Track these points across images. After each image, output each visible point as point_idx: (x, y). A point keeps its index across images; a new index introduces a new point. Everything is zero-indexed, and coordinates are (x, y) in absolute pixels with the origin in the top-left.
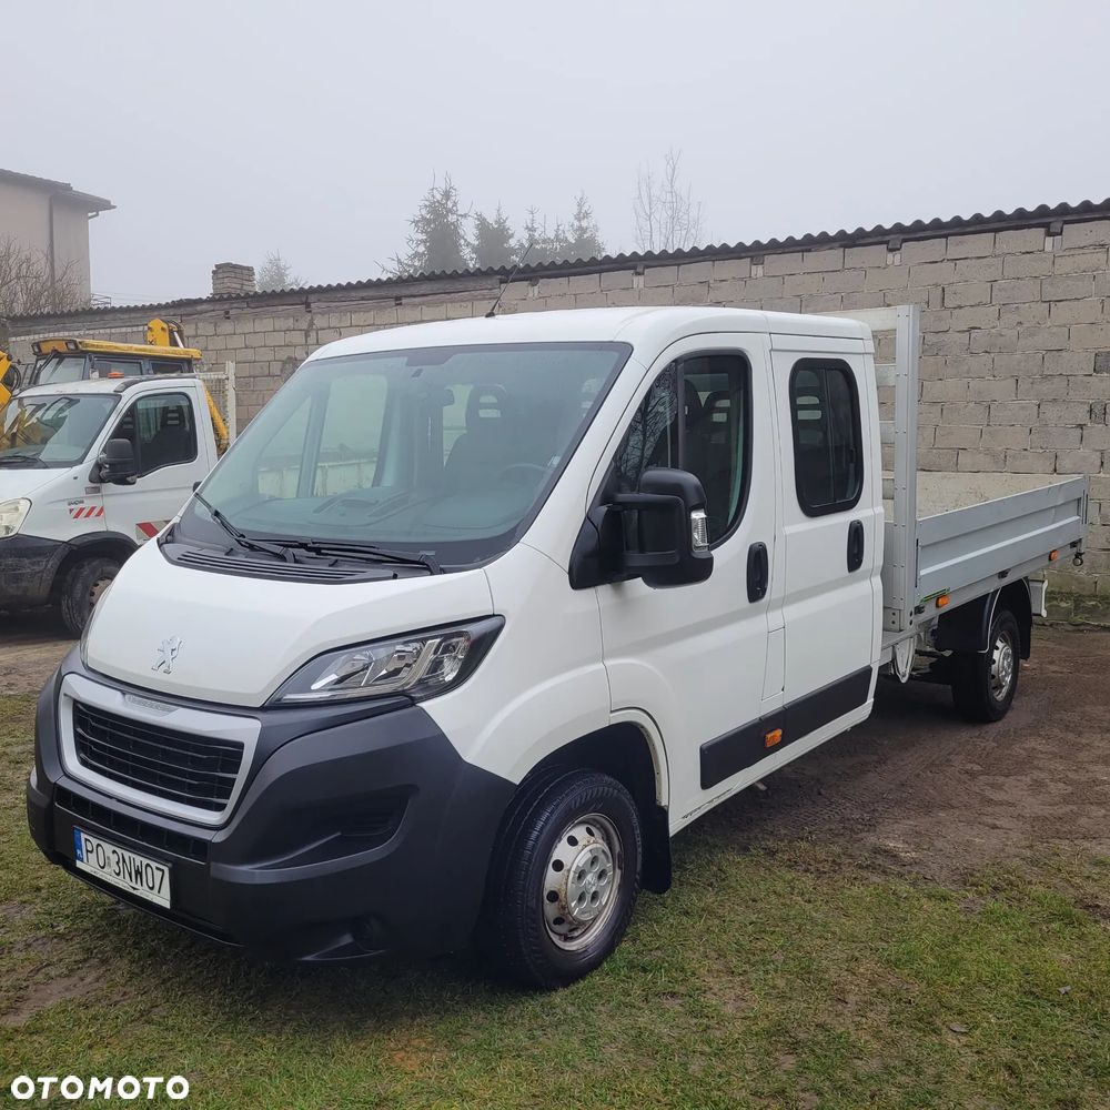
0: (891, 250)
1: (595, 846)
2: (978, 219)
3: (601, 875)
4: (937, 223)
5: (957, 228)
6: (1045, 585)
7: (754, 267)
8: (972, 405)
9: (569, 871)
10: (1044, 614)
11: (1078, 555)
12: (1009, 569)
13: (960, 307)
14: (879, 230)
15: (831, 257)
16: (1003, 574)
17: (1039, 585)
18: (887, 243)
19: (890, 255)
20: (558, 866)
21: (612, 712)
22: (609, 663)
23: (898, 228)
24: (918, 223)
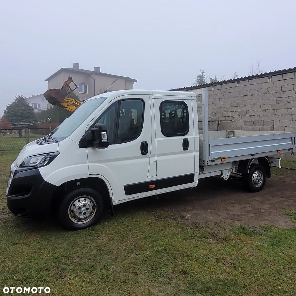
0: (269, 78)
1: (85, 202)
2: (290, 69)
3: (87, 209)
4: (280, 71)
5: (285, 72)
6: (280, 160)
7: (238, 84)
8: (288, 115)
9: (76, 207)
10: (280, 167)
11: (292, 152)
12: (255, 154)
13: (286, 91)
14: (266, 74)
15: (255, 81)
16: (253, 155)
17: (278, 159)
18: (268, 76)
19: (269, 79)
20: (74, 205)
21: (89, 174)
22: (89, 164)
23: (271, 73)
24: (275, 71)
